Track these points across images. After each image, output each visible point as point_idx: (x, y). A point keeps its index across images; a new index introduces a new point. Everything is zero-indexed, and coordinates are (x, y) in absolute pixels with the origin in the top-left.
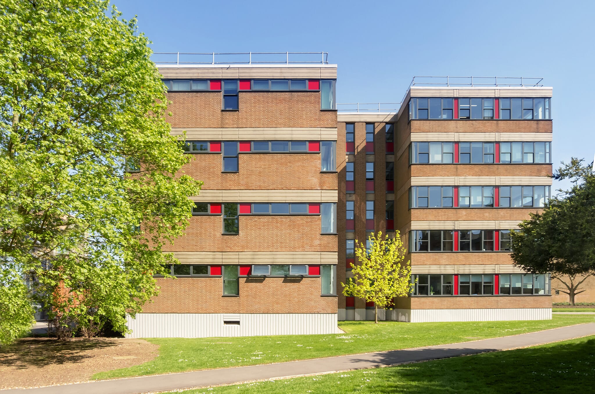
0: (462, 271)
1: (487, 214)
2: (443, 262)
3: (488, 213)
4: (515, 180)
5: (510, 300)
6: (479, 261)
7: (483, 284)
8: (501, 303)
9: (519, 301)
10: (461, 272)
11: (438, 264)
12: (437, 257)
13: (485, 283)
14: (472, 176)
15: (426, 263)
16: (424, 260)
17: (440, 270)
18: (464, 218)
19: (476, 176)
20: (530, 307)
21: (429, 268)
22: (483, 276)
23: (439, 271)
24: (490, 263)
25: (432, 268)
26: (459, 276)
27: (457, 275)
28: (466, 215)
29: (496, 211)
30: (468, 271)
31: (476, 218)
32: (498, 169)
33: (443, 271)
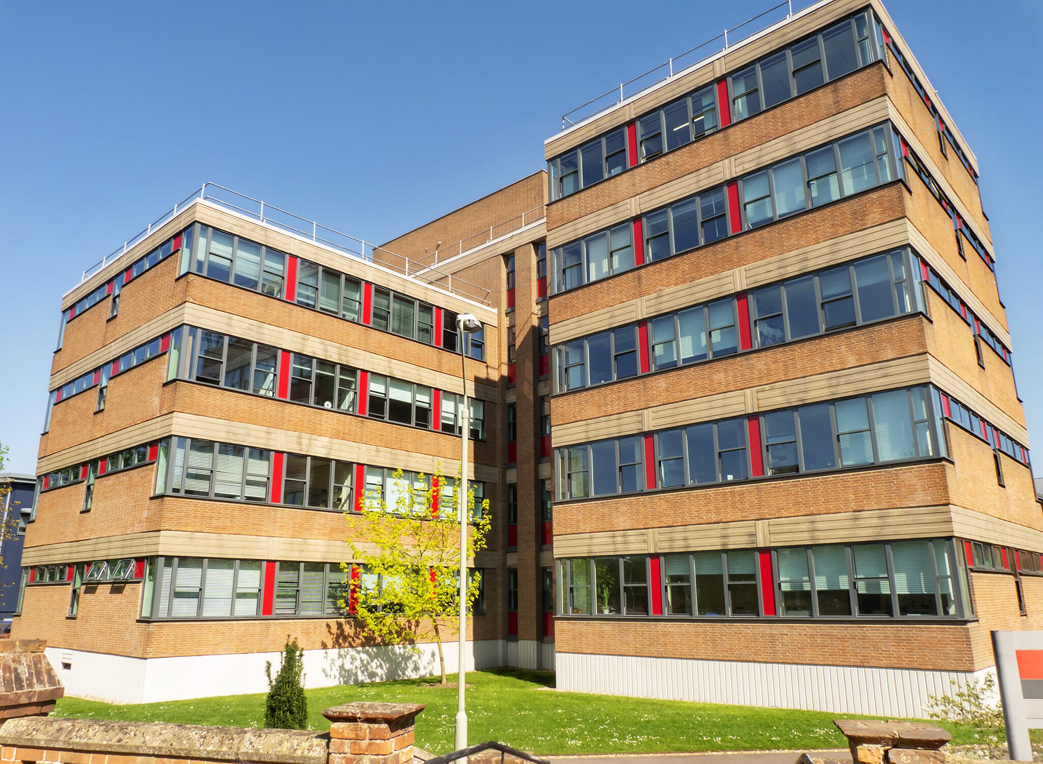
0: (666, 545)
1: (719, 377)
2: (622, 521)
3: (720, 374)
4: (788, 262)
5: (812, 636)
6: (709, 511)
7: (727, 582)
8: (783, 644)
9: (842, 639)
10: (664, 548)
11: (608, 527)
12: (606, 510)
13: (732, 577)
14: (676, 284)
15: (582, 527)
16: (578, 521)
17: (614, 543)
18: (663, 398)
19: (684, 282)
20: (885, 662)
21: (588, 541)
22: (724, 556)
23: (611, 547)
24: (739, 516)
25: (595, 541)
26: (662, 559)
27: (655, 556)
28: (667, 390)
29: (745, 363)
30: (681, 543)
31: (692, 393)
32: (737, 248)
33: (620, 547)
